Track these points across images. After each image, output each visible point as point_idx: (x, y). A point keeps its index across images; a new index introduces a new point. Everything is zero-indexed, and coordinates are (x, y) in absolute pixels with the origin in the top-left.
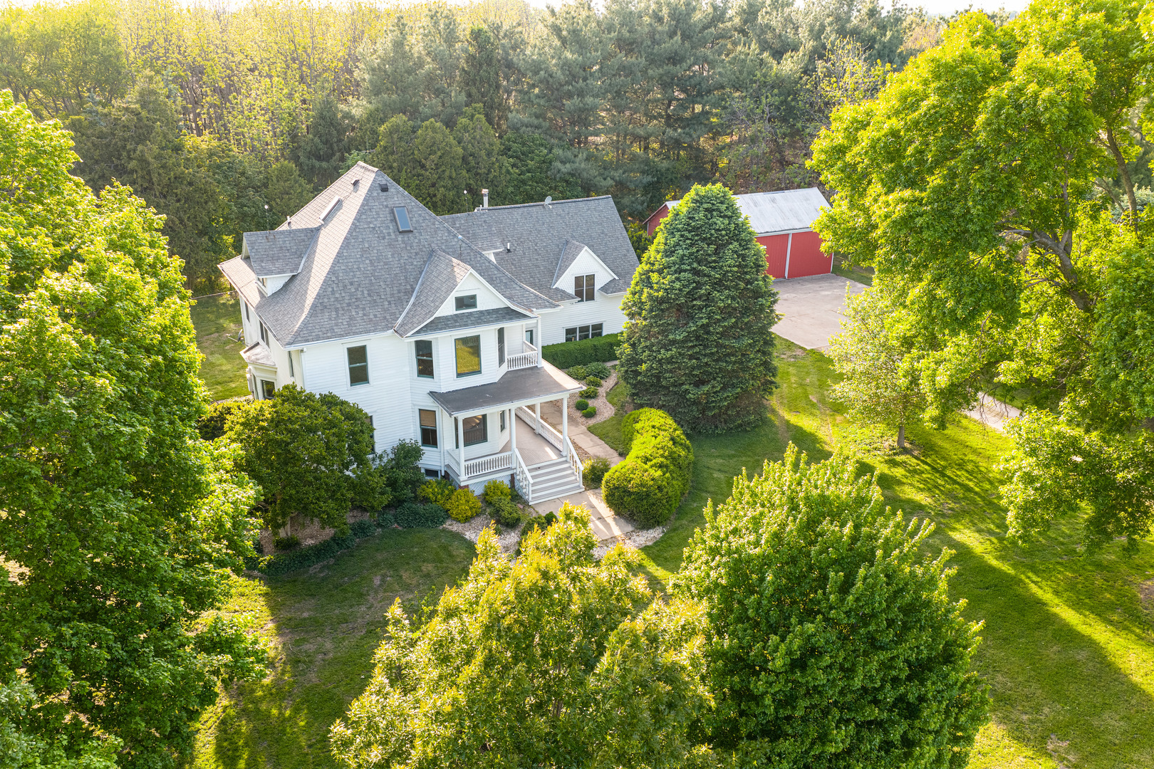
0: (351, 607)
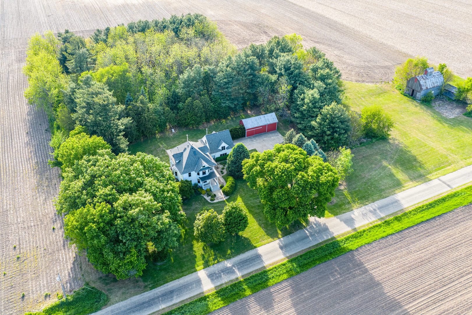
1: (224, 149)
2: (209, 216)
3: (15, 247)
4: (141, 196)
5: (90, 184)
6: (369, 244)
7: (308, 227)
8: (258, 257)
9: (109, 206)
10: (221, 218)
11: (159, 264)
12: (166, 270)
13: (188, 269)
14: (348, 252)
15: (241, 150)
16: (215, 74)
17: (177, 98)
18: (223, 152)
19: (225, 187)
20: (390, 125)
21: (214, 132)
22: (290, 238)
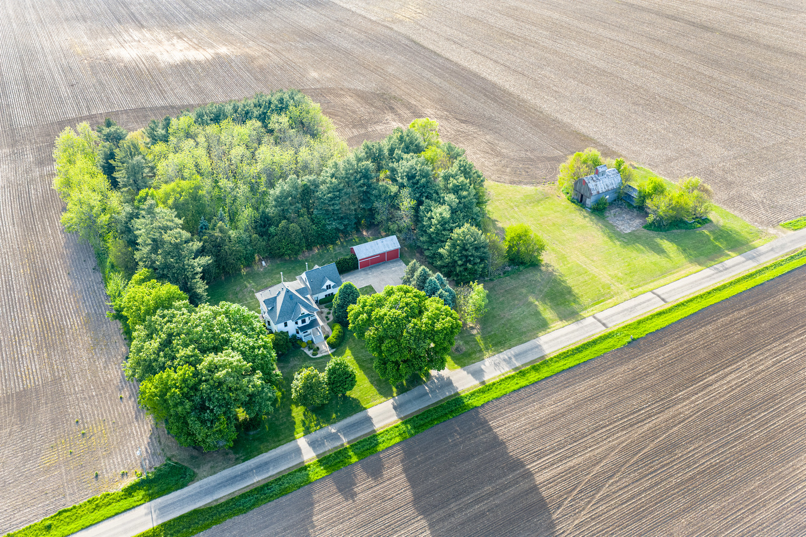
1: (330, 288)
2: (309, 376)
3: (77, 422)
4: (228, 355)
5: (167, 343)
6: (497, 399)
7: (429, 382)
8: (368, 419)
9: (193, 369)
10: (323, 377)
11: (252, 433)
12: (261, 440)
13: (286, 437)
14: (472, 409)
15: (348, 291)
16: (317, 186)
17: (268, 220)
18: (329, 292)
19: (331, 337)
20: (542, 248)
21: (316, 267)
22: (406, 396)
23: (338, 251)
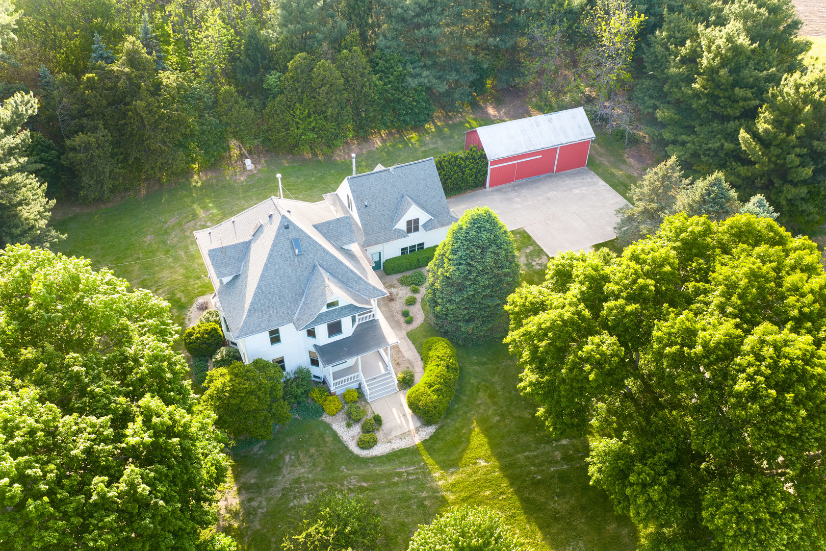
0: (275, 476)
1: (417, 229)
17: (264, 58)
18: (413, 239)
19: (419, 383)
21: (379, 167)
23: (431, 146)
